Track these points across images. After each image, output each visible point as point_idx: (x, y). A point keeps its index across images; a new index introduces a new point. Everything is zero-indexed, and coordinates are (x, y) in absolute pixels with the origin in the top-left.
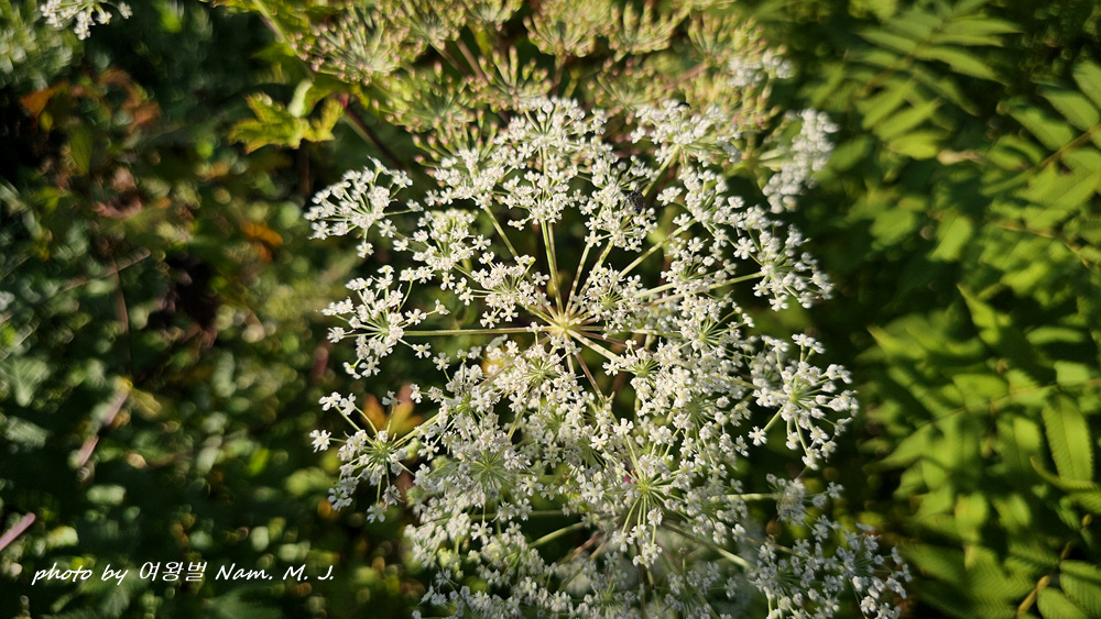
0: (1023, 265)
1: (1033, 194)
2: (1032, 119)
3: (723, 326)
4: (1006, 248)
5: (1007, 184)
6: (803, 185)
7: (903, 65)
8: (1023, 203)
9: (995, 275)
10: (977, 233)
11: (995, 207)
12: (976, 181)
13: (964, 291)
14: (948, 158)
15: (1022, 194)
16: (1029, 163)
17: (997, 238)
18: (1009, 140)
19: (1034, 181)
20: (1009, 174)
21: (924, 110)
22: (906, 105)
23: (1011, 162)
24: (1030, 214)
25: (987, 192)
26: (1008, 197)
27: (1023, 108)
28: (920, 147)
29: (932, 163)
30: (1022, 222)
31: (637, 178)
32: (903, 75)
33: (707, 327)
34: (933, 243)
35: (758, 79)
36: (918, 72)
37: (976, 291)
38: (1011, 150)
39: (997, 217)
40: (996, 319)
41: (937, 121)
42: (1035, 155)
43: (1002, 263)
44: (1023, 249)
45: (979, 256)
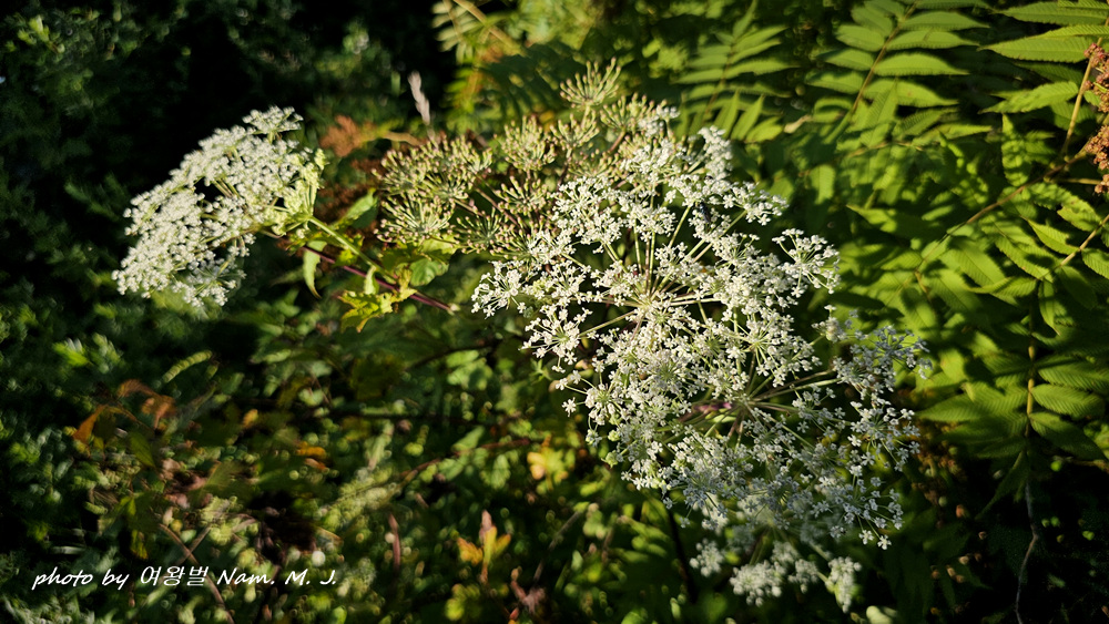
0: (880, 173)
1: (859, 126)
2: (828, 81)
3: (742, 248)
4: (862, 169)
5: (839, 129)
6: (726, 170)
7: (721, 87)
8: (857, 135)
9: (867, 189)
10: (838, 170)
11: (841, 147)
12: (817, 138)
13: (854, 208)
14: (791, 128)
15: (852, 129)
16: (844, 111)
17: (853, 166)
18: (821, 103)
19: (855, 118)
20: (836, 123)
21: (756, 109)
22: (740, 113)
23: (832, 116)
24: (864, 138)
25: (828, 140)
26: (845, 136)
27: (818, 77)
28: (769, 131)
29: (784, 136)
30: (863, 146)
31: (644, 199)
32: (727, 94)
33: (734, 253)
34: (814, 193)
35: (661, 124)
36: (733, 87)
37: (861, 204)
38: (826, 109)
39: (845, 153)
40: (887, 214)
41: (766, 113)
42: (844, 103)
43: (865, 180)
44: (874, 163)
45: (849, 183)
